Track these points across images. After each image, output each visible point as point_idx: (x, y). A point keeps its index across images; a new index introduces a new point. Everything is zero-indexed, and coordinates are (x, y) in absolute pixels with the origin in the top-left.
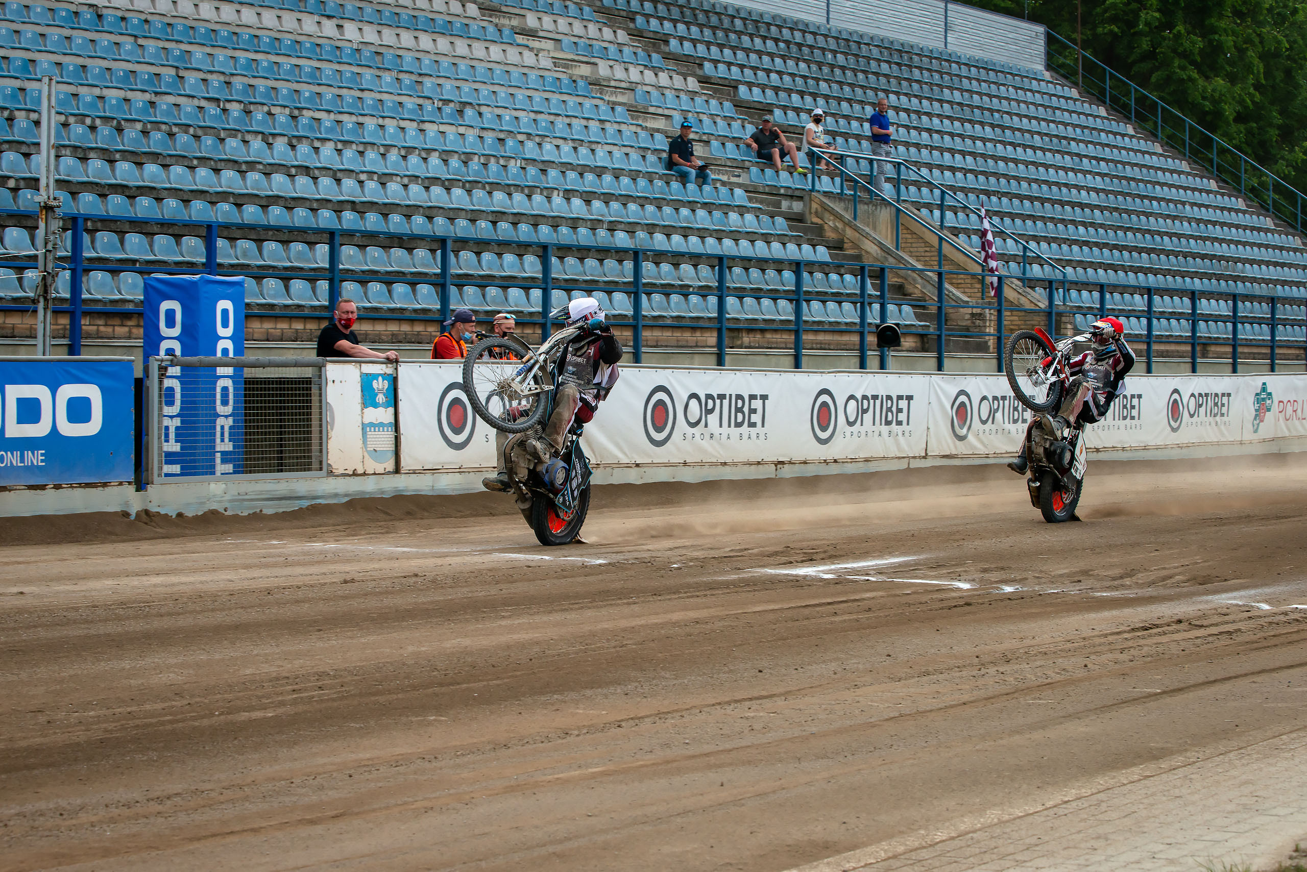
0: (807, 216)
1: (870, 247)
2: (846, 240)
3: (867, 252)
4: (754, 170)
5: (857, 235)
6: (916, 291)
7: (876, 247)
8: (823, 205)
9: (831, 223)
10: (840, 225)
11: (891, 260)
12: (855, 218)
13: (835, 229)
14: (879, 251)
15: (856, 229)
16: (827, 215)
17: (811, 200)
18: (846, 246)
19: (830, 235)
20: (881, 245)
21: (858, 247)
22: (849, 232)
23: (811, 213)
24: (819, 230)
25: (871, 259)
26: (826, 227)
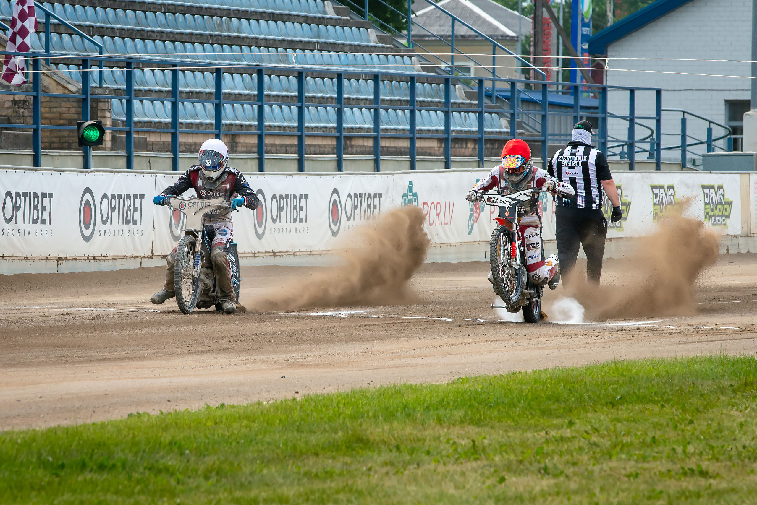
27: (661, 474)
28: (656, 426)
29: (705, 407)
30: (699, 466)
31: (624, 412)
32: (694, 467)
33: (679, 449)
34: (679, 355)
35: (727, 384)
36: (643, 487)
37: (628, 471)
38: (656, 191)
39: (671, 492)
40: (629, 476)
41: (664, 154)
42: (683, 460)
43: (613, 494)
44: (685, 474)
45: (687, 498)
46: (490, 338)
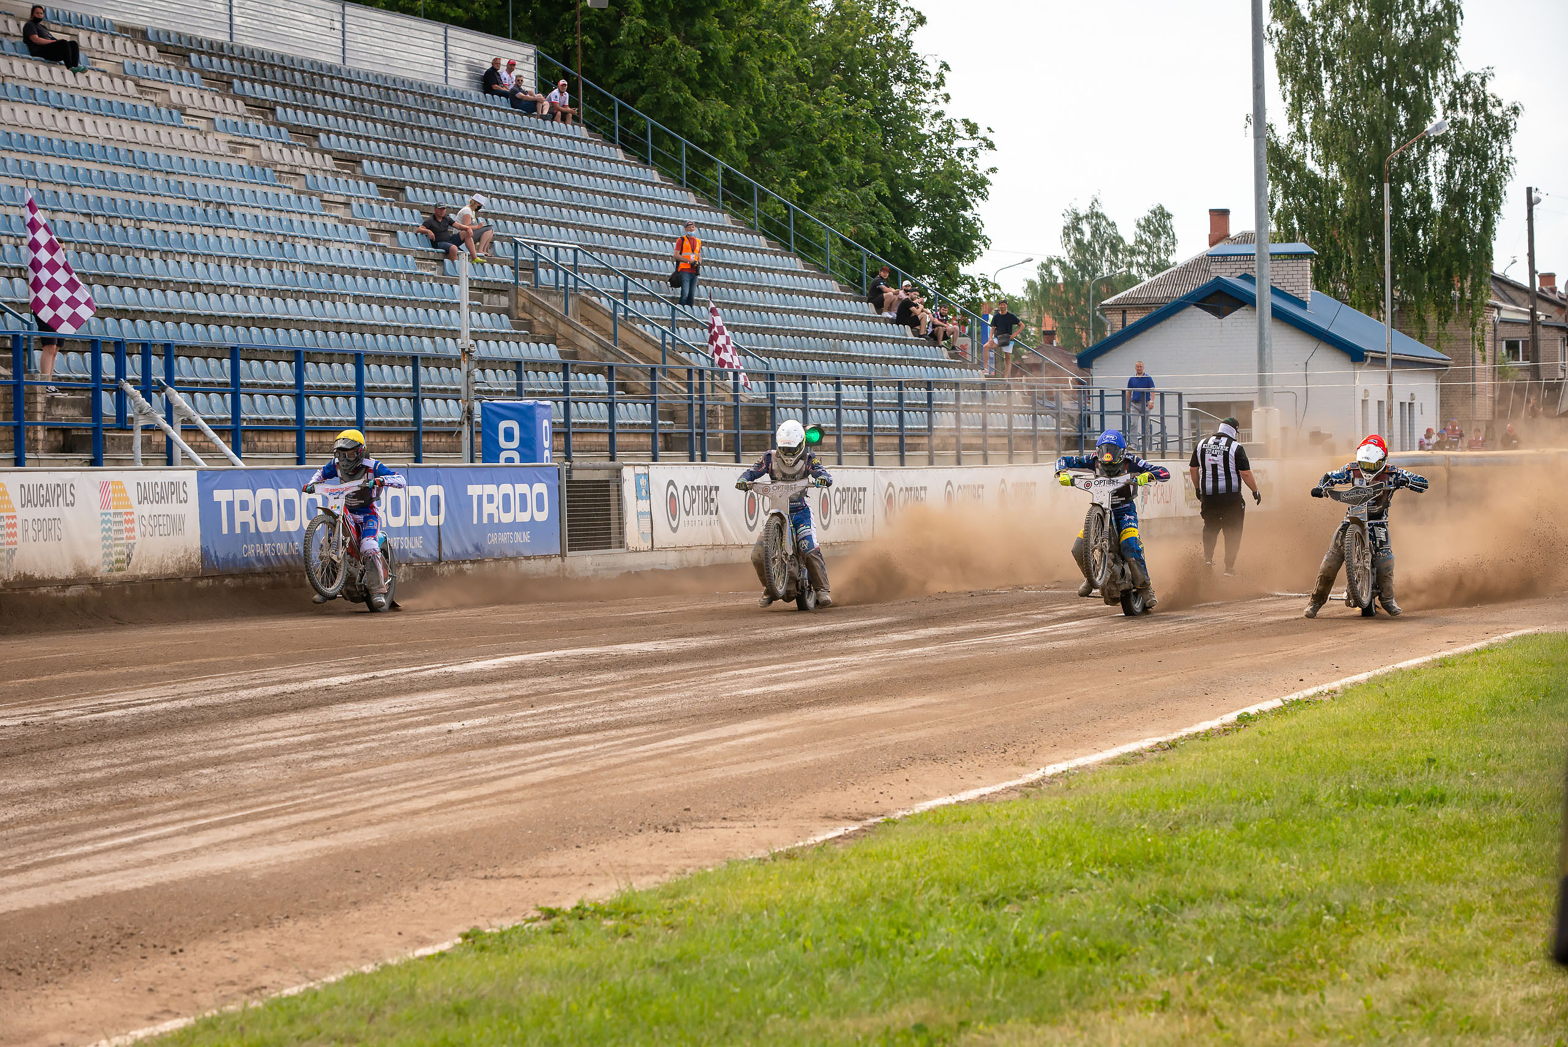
0: (514, 311)
1: (589, 345)
2: (560, 336)
3: (583, 348)
5: (570, 330)
8: (531, 298)
9: (541, 319)
10: (551, 320)
11: (610, 356)
12: (567, 313)
13: (546, 325)
14: (597, 347)
15: (570, 324)
16: (536, 310)
17: (517, 295)
18: (560, 341)
19: (541, 331)
20: (598, 342)
21: (573, 344)
22: (562, 328)
23: (518, 308)
24: (529, 325)
26: (535, 322)
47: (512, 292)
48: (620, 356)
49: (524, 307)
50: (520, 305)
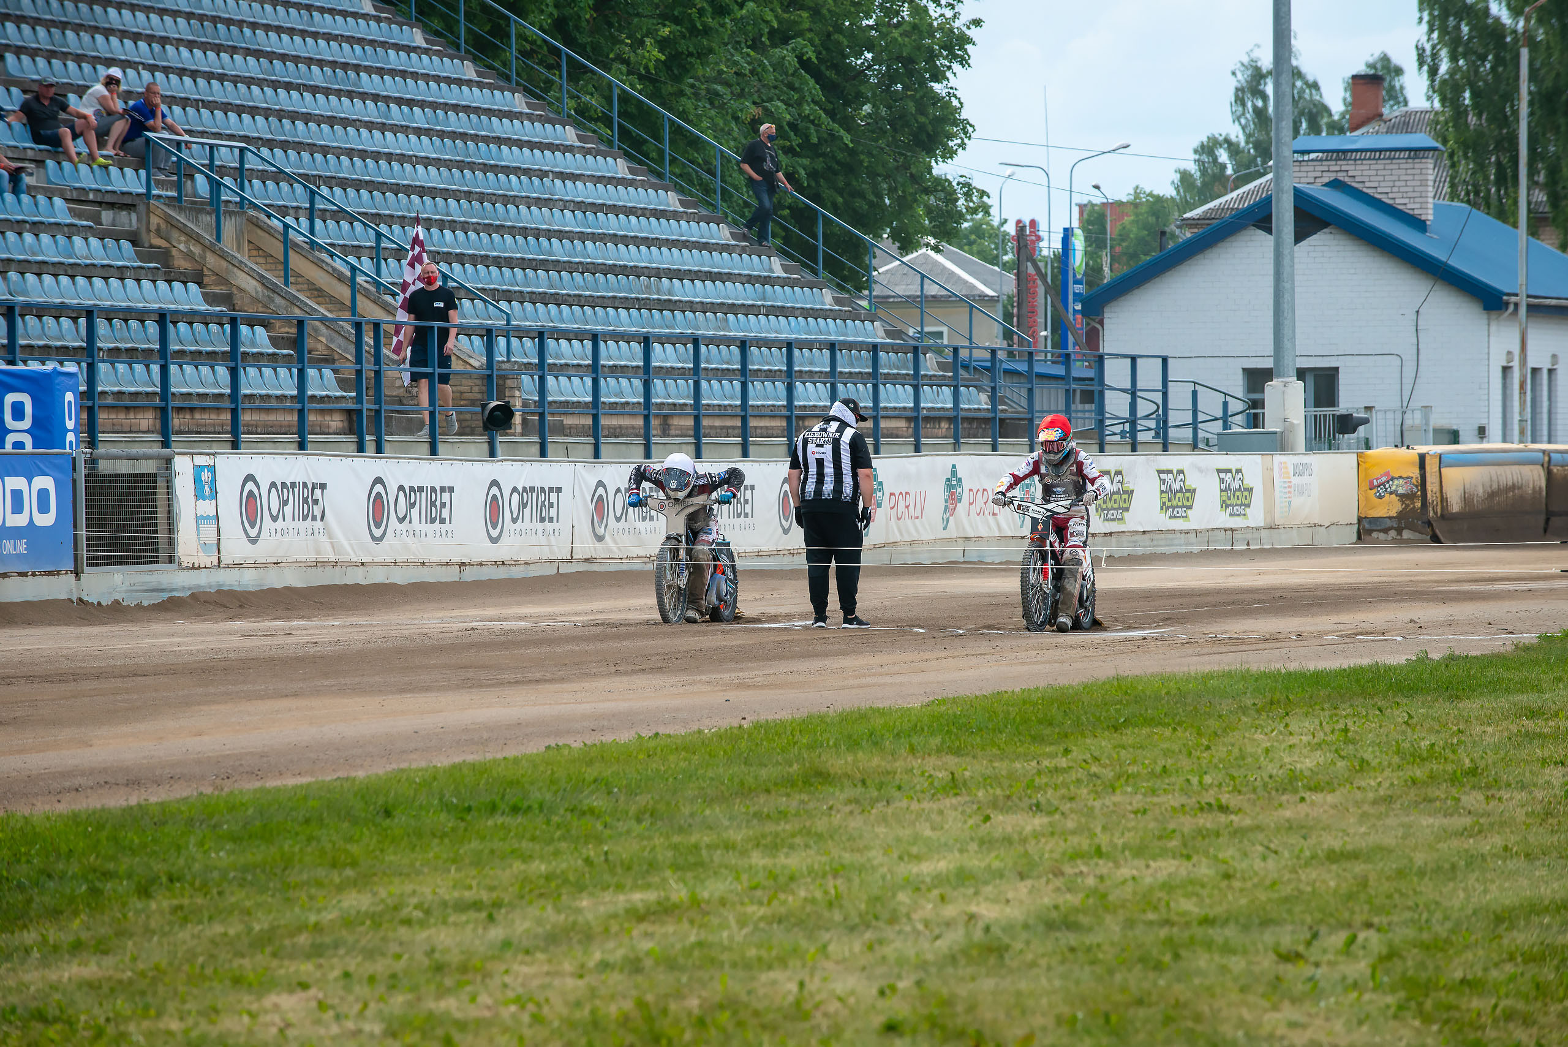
0: (141, 235)
1: (250, 284)
2: (206, 272)
4: (50, 163)
5: (224, 264)
6: (319, 346)
7: (254, 283)
8: (168, 216)
9: (182, 247)
10: (196, 249)
11: (278, 299)
12: (218, 239)
13: (189, 255)
14: (260, 288)
15: (223, 256)
16: (175, 234)
17: (148, 211)
18: (206, 280)
19: (180, 263)
20: (262, 279)
21: (227, 282)
22: (211, 260)
23: (149, 231)
24: (164, 257)
25: (247, 300)
26: (174, 252)
27: (1174, 809)
28: (1167, 753)
29: (1224, 730)
30: (1218, 800)
31: (1129, 736)
32: (1212, 801)
33: (1195, 780)
34: (1193, 669)
35: (1249, 702)
36: (1152, 825)
37: (1136, 805)
38: (1163, 476)
39: (1186, 830)
40: (1135, 812)
41: (1172, 432)
42: (1199, 793)
43: (1117, 835)
44: (1202, 809)
45: (1204, 837)
46: (969, 651)
47: (142, 208)
48: (293, 301)
49: (158, 230)
50: (153, 227)
